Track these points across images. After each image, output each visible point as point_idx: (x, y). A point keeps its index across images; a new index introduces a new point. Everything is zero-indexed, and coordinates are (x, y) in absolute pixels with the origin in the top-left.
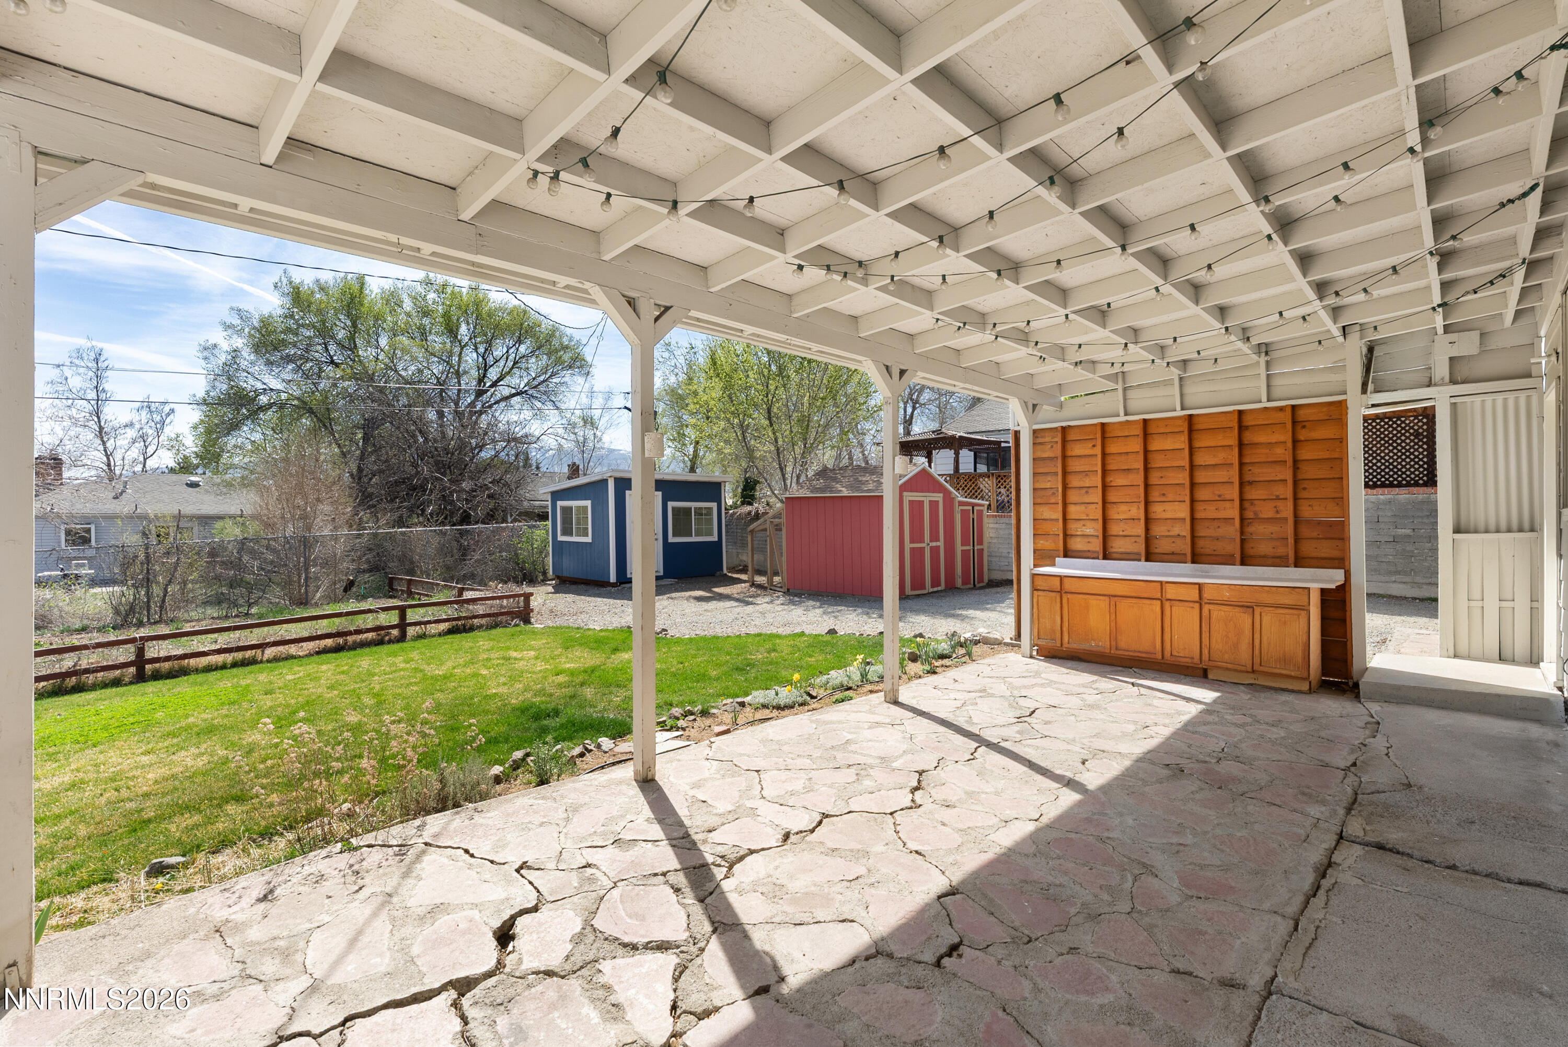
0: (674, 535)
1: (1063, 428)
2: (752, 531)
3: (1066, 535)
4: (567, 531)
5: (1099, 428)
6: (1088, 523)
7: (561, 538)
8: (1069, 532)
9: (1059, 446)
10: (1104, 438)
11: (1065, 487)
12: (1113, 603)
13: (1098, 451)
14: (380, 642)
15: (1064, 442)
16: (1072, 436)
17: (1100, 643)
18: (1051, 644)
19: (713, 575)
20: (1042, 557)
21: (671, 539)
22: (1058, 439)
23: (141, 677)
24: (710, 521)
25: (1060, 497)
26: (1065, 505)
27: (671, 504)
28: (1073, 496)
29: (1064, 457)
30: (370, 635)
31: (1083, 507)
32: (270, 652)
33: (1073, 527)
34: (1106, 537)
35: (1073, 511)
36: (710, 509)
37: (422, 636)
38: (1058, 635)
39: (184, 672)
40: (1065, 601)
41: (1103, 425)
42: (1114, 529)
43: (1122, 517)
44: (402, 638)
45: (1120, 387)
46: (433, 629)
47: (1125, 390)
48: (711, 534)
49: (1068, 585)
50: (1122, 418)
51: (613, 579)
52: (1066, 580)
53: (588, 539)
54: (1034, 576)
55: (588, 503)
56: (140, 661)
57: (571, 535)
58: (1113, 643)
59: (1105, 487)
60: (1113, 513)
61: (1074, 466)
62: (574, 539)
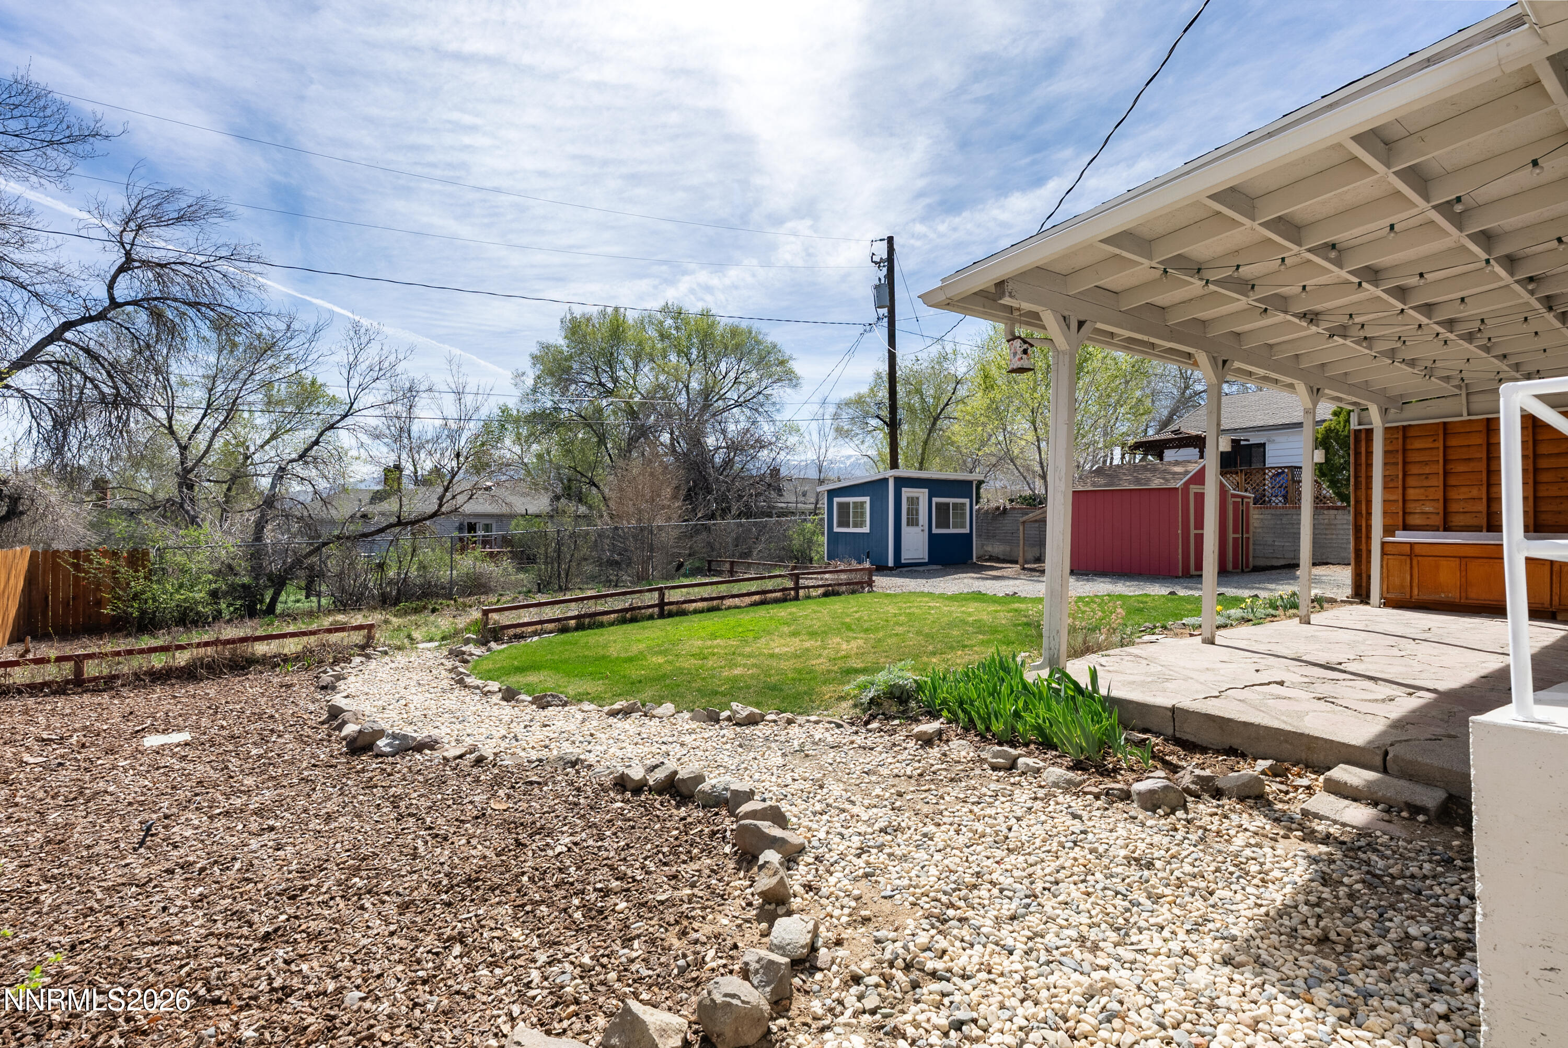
0: (937, 527)
1: (1404, 427)
2: (1024, 522)
3: (1404, 513)
4: (843, 523)
5: (1441, 426)
6: (1428, 503)
7: (836, 529)
8: (1408, 510)
9: (1400, 441)
10: (1445, 434)
11: (1405, 475)
12: (1463, 563)
13: (1440, 444)
14: (784, 600)
15: (1405, 438)
16: (1411, 433)
17: (1453, 595)
18: (1399, 596)
19: (965, 563)
20: (1389, 530)
21: (935, 531)
22: (1400, 435)
23: (662, 616)
24: (963, 515)
25: (1400, 482)
26: (1404, 488)
27: (935, 500)
28: (1411, 481)
29: (1405, 450)
30: (778, 595)
31: (1422, 490)
32: (728, 602)
33: (1411, 507)
34: (1446, 514)
35: (1412, 493)
36: (964, 504)
37: (808, 597)
38: (1408, 589)
39: (683, 613)
40: (1415, 562)
41: (1445, 423)
42: (1454, 507)
43: (1461, 497)
44: (796, 598)
45: (1464, 393)
46: (814, 593)
47: (1468, 394)
48: (963, 527)
49: (1417, 550)
50: (1465, 417)
51: (891, 563)
52: (1416, 546)
53: (866, 529)
54: (1383, 544)
55: (867, 499)
56: (662, 604)
57: (848, 526)
58: (1463, 595)
59: (1446, 474)
60: (1453, 494)
61: (1412, 457)
62: (851, 530)
